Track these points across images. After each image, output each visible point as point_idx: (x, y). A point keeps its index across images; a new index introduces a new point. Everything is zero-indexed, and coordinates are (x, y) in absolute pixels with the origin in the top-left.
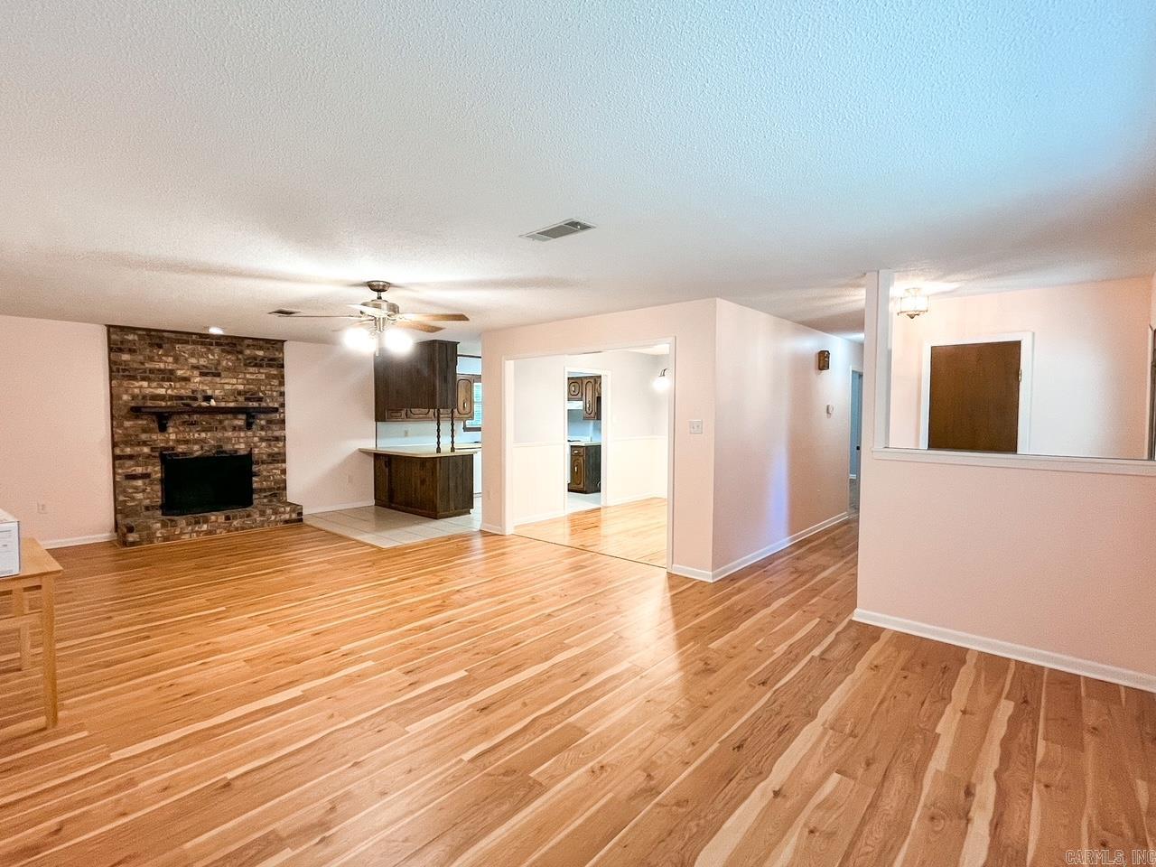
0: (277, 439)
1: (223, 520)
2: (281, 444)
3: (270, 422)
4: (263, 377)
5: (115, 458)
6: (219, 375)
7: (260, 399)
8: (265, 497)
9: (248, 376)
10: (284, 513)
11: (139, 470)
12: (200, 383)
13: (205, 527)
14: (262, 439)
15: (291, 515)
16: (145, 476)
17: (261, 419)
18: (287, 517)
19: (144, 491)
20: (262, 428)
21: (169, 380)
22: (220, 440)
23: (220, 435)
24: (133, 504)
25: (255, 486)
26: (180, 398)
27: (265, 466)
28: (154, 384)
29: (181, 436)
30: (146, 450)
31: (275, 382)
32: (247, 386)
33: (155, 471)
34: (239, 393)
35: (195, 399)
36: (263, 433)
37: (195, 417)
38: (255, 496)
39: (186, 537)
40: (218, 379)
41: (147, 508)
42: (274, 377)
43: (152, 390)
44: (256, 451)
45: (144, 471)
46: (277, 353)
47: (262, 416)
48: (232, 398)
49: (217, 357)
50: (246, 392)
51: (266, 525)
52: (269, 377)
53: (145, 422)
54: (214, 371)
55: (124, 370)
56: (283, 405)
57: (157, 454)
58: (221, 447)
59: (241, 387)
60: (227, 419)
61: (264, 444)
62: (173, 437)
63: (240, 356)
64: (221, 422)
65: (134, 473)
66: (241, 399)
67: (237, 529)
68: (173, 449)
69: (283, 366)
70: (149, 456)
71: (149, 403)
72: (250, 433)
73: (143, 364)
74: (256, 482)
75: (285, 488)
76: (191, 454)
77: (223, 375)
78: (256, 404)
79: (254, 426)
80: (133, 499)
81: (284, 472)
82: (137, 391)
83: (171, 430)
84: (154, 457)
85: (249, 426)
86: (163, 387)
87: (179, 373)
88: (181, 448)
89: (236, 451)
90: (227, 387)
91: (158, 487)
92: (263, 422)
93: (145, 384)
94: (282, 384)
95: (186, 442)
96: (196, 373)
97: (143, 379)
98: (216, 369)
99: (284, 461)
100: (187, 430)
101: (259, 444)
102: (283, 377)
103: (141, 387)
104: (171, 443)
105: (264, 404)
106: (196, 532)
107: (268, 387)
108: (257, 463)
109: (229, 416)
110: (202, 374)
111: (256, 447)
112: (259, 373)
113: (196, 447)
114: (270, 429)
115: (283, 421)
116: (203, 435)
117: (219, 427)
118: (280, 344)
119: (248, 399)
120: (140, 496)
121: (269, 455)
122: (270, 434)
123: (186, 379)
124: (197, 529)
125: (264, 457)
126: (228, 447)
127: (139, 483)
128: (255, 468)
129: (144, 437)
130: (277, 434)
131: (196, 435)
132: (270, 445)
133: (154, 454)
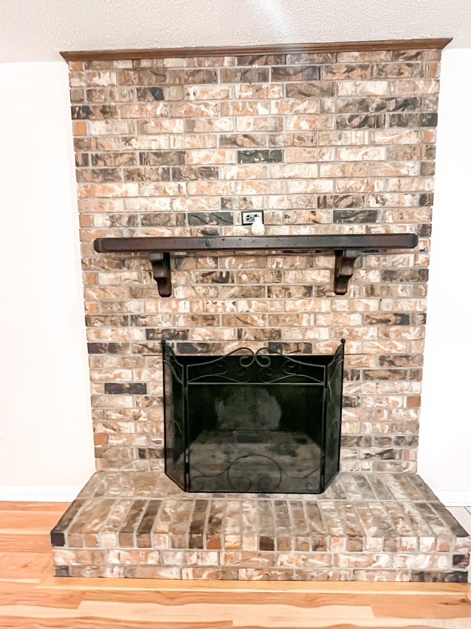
0: (404, 319)
1: (256, 548)
2: (411, 333)
3: (389, 275)
4: (382, 154)
5: (93, 348)
6: (276, 157)
7: (371, 216)
8: (368, 456)
9: (346, 155)
10: (414, 551)
11: (127, 377)
12: (238, 179)
13: (211, 558)
14: (369, 320)
15: (433, 561)
16: (138, 389)
17: (369, 269)
18: (423, 563)
19: (136, 418)
20: (371, 291)
21: (177, 176)
22: (277, 318)
23: (276, 305)
24: (120, 442)
25: (346, 429)
26: (197, 218)
27: (372, 384)
28: (149, 188)
29: (198, 308)
30: (137, 335)
31: (411, 167)
32: (342, 183)
33: (153, 380)
34: (323, 203)
35: (227, 220)
36: (373, 304)
37: (228, 264)
38: (345, 452)
39: (173, 573)
40: (274, 169)
41: (142, 454)
42: (409, 152)
43: (143, 201)
44: (352, 347)
45: (136, 380)
46: (421, 83)
47: (372, 260)
48: (307, 215)
49: (274, 110)
50: (338, 199)
51: (363, 575)
52: (397, 154)
53: (134, 275)
54: (267, 147)
55: (96, 158)
56: (426, 230)
57: (157, 344)
58: (279, 333)
59: (326, 187)
60: (293, 267)
61: (373, 331)
62: (184, 308)
63: (329, 102)
64: (279, 274)
65: (118, 381)
66: (325, 215)
67: (288, 576)
68: (185, 334)
69: (432, 120)
70: (142, 349)
71: (140, 232)
72: (341, 303)
73: (127, 141)
74: (350, 421)
75: (414, 442)
76: (219, 347)
77: (286, 158)
78: (359, 229)
79: (352, 287)
80: (118, 431)
81: (415, 402)
82: (118, 206)
83: (179, 292)
84: (152, 350)
85: (341, 282)
86: (165, 194)
87: (197, 158)
88: (199, 335)
89: (309, 346)
90: (296, 187)
91: (159, 413)
92: (374, 277)
93: (132, 188)
94: (427, 171)
95: (209, 320)
96: (231, 154)
97: (130, 177)
98: (273, 142)
99: (416, 375)
100: (212, 292)
101: (361, 330)
102: (430, 151)
103: (125, 197)
104: (181, 324)
105: (378, 228)
106: (195, 566)
107: (393, 181)
108: (355, 375)
109: (299, 260)
110: (245, 157)
111: (354, 338)
112: (373, 144)
113: (228, 333)
114: (389, 292)
115: (422, 275)
116: (243, 305)
117: (276, 289)
118: (429, 54)
119: (338, 217)
120: (129, 427)
121: (382, 360)
122: (388, 306)
123: (209, 173)
124: (193, 559)
125: (373, 364)
126: (292, 336)
127: (127, 401)
128: (349, 389)
129: (133, 306)
130: (405, 306)
131: (229, 305)
132: (387, 335)
133: (151, 344)
